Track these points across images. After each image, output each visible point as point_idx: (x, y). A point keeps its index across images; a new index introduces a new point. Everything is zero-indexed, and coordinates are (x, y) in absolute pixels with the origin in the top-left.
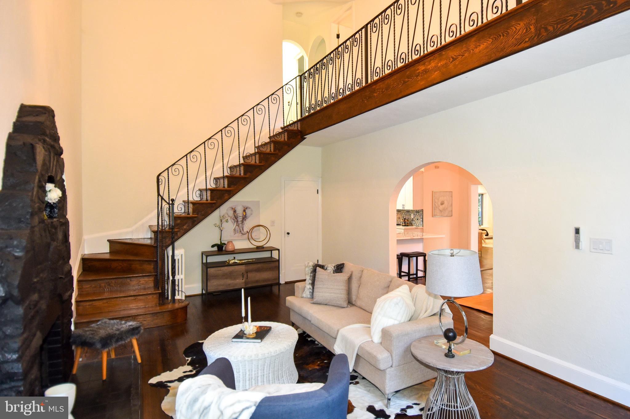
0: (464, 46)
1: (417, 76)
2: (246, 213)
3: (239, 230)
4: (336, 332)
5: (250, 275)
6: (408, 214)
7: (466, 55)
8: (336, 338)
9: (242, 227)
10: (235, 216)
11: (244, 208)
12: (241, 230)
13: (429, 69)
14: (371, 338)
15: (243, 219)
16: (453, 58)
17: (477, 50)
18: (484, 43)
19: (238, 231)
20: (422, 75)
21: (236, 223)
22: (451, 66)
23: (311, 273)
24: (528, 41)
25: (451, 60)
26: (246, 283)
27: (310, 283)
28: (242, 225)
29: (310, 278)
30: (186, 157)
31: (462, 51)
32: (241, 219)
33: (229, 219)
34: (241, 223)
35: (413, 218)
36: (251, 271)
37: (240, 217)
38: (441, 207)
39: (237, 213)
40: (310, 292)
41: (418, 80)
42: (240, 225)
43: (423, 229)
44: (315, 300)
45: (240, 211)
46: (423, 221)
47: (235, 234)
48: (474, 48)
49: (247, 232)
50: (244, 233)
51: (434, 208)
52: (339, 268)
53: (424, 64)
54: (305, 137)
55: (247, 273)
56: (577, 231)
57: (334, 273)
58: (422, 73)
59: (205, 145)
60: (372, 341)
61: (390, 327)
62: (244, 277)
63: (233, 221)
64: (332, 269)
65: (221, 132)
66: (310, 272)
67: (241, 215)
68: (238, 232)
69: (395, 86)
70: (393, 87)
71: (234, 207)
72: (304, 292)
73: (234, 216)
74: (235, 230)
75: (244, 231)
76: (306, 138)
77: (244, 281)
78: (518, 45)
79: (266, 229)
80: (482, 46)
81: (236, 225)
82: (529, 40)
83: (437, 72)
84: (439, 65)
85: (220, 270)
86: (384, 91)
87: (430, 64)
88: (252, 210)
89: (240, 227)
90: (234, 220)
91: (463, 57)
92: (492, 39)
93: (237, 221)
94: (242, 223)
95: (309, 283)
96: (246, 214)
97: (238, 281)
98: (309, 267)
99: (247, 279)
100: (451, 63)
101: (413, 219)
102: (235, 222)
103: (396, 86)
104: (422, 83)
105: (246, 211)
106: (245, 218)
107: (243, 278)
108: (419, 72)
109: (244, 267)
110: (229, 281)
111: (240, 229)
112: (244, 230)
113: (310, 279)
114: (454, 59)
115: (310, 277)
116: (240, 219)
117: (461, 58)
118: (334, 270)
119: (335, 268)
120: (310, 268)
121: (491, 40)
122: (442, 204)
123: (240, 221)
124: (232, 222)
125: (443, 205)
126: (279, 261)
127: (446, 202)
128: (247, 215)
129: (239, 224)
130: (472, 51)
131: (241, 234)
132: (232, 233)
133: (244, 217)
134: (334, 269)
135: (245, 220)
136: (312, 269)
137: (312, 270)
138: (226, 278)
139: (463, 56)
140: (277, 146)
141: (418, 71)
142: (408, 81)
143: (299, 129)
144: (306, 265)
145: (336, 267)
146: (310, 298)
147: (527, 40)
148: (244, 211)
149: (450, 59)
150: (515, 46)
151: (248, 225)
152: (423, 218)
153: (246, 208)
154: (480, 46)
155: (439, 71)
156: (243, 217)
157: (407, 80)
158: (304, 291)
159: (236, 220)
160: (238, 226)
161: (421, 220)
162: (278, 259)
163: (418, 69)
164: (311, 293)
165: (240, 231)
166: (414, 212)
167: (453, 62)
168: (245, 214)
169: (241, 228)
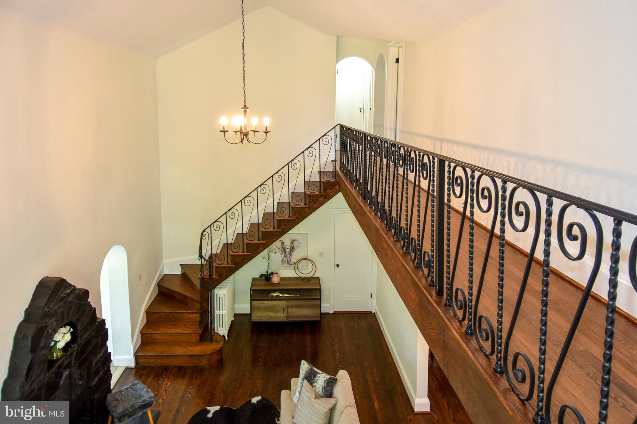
2: (293, 245)
3: (287, 261)
5: (290, 310)
9: (290, 258)
10: (283, 247)
11: (292, 240)
12: (289, 261)
15: (291, 251)
19: (286, 261)
21: (284, 254)
26: (287, 317)
28: (290, 256)
32: (289, 251)
33: (277, 250)
34: (289, 255)
36: (292, 307)
37: (288, 248)
39: (284, 245)
42: (288, 256)
45: (288, 244)
47: (283, 264)
49: (295, 262)
50: (291, 263)
55: (288, 308)
62: (285, 312)
63: (281, 252)
67: (289, 247)
68: (286, 263)
73: (282, 248)
74: (282, 260)
75: (292, 262)
77: (285, 315)
79: (312, 264)
81: (284, 256)
85: (263, 303)
88: (299, 242)
89: (288, 258)
90: (282, 251)
93: (285, 252)
94: (290, 254)
96: (293, 246)
97: (279, 314)
99: (288, 313)
102: (283, 253)
105: (294, 243)
106: (293, 250)
107: (284, 312)
109: (285, 303)
110: (271, 314)
111: (287, 260)
112: (291, 261)
116: (288, 251)
123: (288, 252)
124: (280, 253)
128: (294, 247)
129: (287, 256)
131: (288, 265)
132: (280, 263)
133: (292, 248)
135: (293, 252)
138: (268, 311)
148: (292, 243)
151: (295, 256)
153: (294, 241)
156: (291, 249)
159: (284, 251)
160: (286, 257)
165: (288, 262)
168: (292, 246)
169: (289, 259)
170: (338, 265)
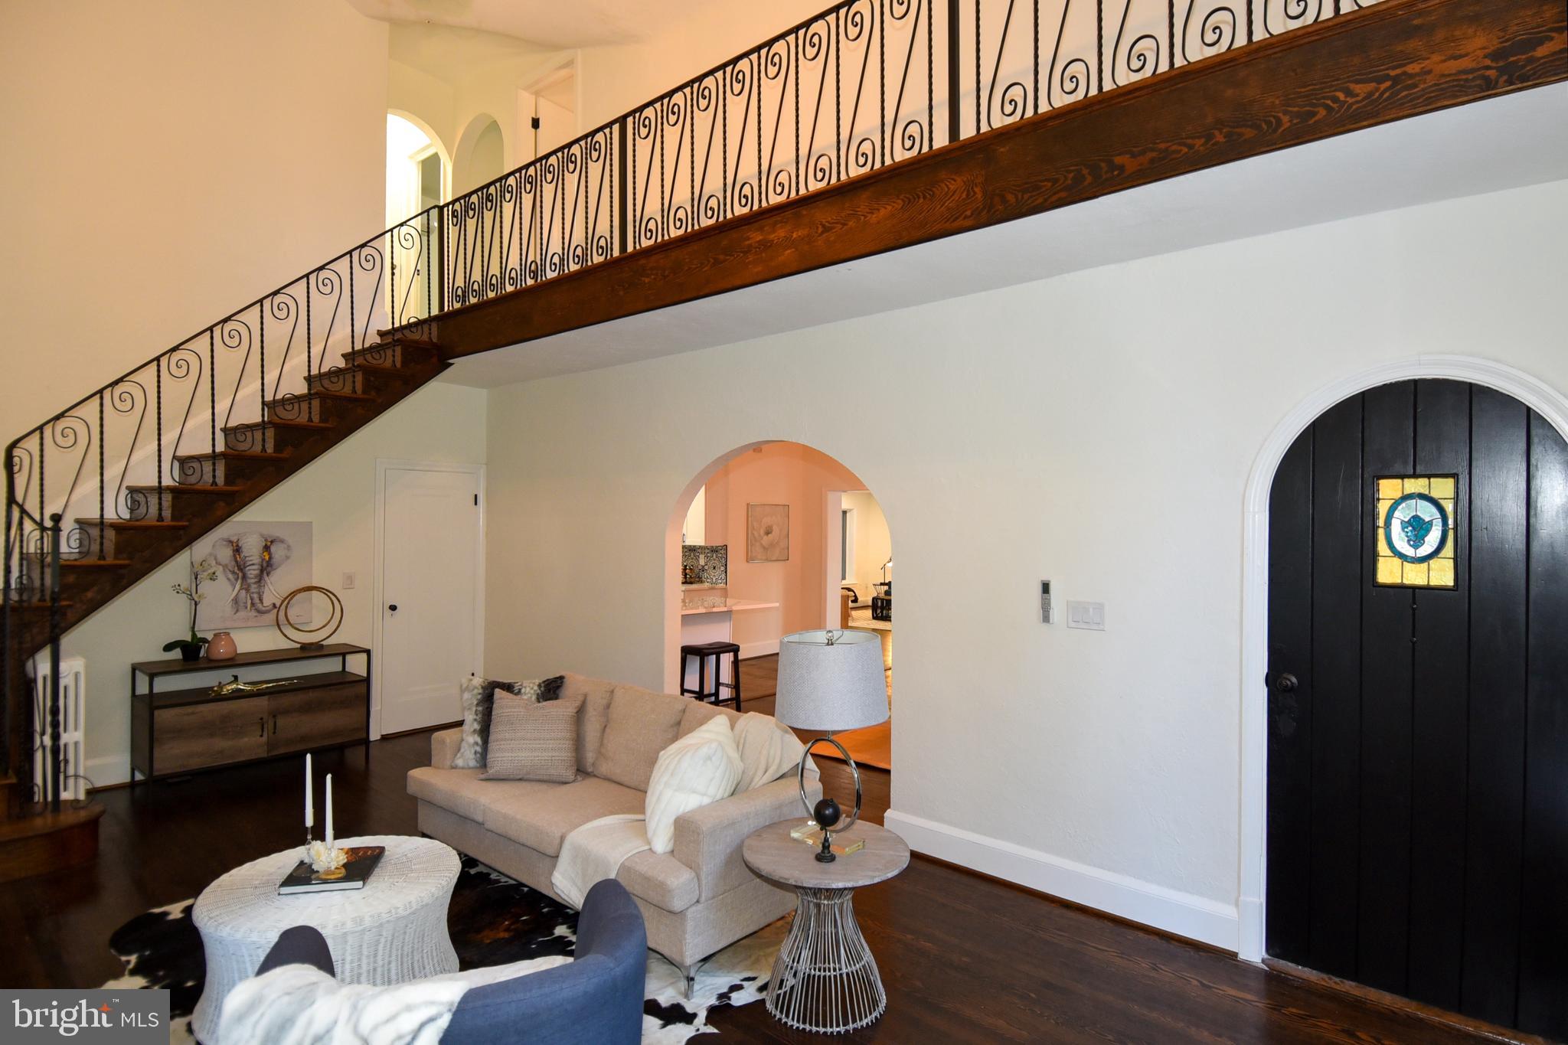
0: (847, 205)
1: (745, 253)
2: (270, 554)
3: (250, 602)
4: (558, 841)
5: (281, 721)
6: (692, 556)
7: (851, 223)
8: (557, 857)
9: (259, 593)
10: (236, 561)
11: (266, 540)
12: (257, 601)
13: (773, 241)
14: (649, 843)
15: (262, 571)
16: (823, 226)
17: (873, 218)
18: (887, 206)
19: (246, 603)
20: (756, 251)
21: (239, 582)
22: (820, 242)
23: (477, 705)
24: (970, 216)
25: (820, 230)
26: (270, 745)
27: (475, 731)
28: (260, 586)
29: (475, 717)
30: (98, 396)
31: (843, 215)
32: (257, 572)
33: (219, 571)
34: (255, 583)
35: (703, 564)
36: (286, 712)
37: (253, 564)
38: (766, 540)
39: (242, 556)
40: (476, 753)
41: (747, 261)
42: (254, 588)
43: (725, 589)
44: (491, 772)
45: (252, 549)
46: (726, 572)
47: (237, 611)
48: (868, 213)
49: (274, 606)
50: (264, 609)
51: (750, 541)
52: (552, 689)
53: (761, 229)
54: (451, 361)
55: (274, 716)
56: (1046, 588)
57: (539, 702)
58: (756, 248)
59: (159, 366)
60: (650, 849)
61: (693, 811)
62: (266, 730)
63: (231, 576)
64: (532, 692)
65: (209, 332)
66: (475, 703)
67: (256, 560)
68: (246, 608)
69: (694, 266)
70: (690, 268)
71: (234, 539)
72: (459, 755)
73: (233, 563)
74: (236, 601)
75: (264, 605)
76: (452, 364)
77: (265, 738)
78: (954, 221)
79: (331, 599)
80: (883, 212)
81: (241, 589)
82: (972, 214)
83: (789, 251)
84: (795, 235)
85: (193, 713)
86: (668, 276)
87: (774, 231)
88: (289, 546)
89: (253, 593)
90: (233, 573)
91: (845, 227)
92: (902, 200)
93: (244, 577)
94: (259, 581)
95: (472, 730)
96: (270, 558)
97: (246, 739)
98: (473, 690)
99: (274, 733)
100: (819, 236)
101: (703, 567)
102: (237, 579)
103: (697, 267)
104: (756, 270)
105: (273, 549)
106: (269, 568)
107: (263, 731)
108: (750, 245)
109: (266, 702)
110: (221, 744)
111: (252, 599)
112: (264, 601)
113: (475, 720)
114: (826, 230)
115: (477, 715)
116: (252, 572)
117: (841, 229)
118: (538, 694)
119: (542, 689)
120: (476, 691)
121: (900, 201)
122: (768, 533)
123: (252, 576)
124: (229, 579)
125: (770, 535)
126: (367, 680)
127: (776, 529)
128: (274, 561)
129: (249, 585)
130: (862, 218)
131: (254, 613)
132: (228, 609)
133: (265, 565)
134: (539, 691)
135: (268, 574)
136: (480, 694)
137: (479, 697)
138: (212, 735)
139: (844, 224)
140: (372, 379)
141: (747, 243)
142: (725, 260)
143: (435, 340)
144: (465, 686)
145: (543, 685)
146: (476, 768)
147: (968, 213)
148: (267, 548)
149: (817, 228)
150: (946, 222)
151: (276, 587)
152: (726, 565)
153: (272, 542)
154: (878, 210)
155: (793, 250)
156: (262, 566)
157: (721, 257)
158: (459, 750)
159: (240, 575)
160: (247, 590)
161: (723, 568)
162: (365, 675)
163: (748, 239)
164: (478, 755)
165: (253, 604)
166: (707, 551)
167: (824, 236)
168: (267, 558)
169: (255, 596)
170: (393, 608)
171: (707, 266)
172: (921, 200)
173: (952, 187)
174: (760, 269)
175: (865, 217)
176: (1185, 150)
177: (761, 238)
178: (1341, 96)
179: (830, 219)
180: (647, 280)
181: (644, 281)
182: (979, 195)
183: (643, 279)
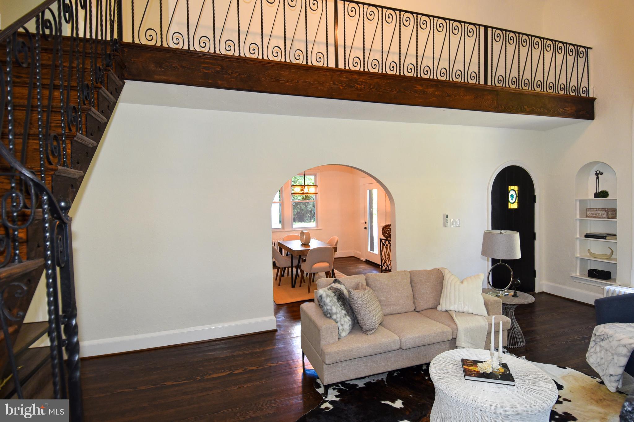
0: (455, 90)
7: (457, 97)
17: (465, 98)
25: (446, 95)
31: (454, 93)
41: (415, 96)
48: (463, 95)
53: (422, 85)
58: (419, 92)
70: (385, 89)
78: (489, 108)
80: (468, 97)
83: (434, 98)
84: (436, 93)
86: (372, 89)
92: (474, 96)
100: (446, 97)
103: (389, 90)
104: (419, 101)
108: (417, 90)
114: (448, 96)
130: (462, 97)
142: (404, 92)
147: (493, 107)
155: (436, 98)
157: (402, 90)
163: (416, 87)
167: (448, 97)
171: (395, 91)
172: (480, 98)
173: (489, 98)
174: (421, 101)
175: (463, 97)
176: (537, 110)
177: (422, 89)
178: (559, 110)
179: (450, 92)
180: (359, 86)
181: (357, 87)
182: (495, 103)
183: (356, 85)
